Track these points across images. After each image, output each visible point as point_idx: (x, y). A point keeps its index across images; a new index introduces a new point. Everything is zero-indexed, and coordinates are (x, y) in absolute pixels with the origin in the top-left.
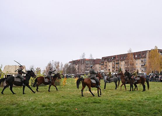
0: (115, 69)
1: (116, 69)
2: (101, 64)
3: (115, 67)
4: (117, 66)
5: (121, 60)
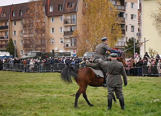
4: (4, 34)
5: (14, 19)
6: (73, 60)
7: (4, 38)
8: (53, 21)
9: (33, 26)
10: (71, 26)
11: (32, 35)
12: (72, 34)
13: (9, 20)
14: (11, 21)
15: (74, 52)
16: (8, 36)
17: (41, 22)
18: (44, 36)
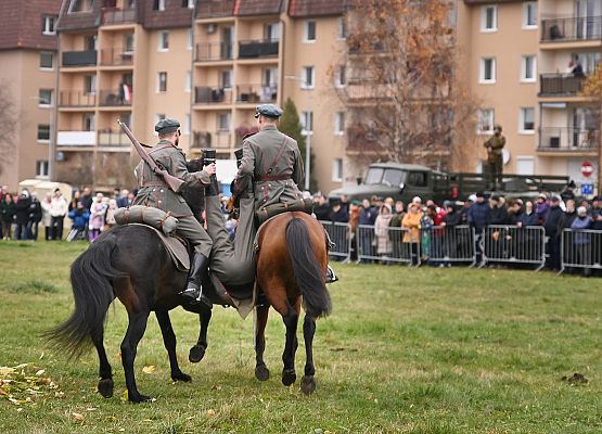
0: (223, 116)
1: (234, 123)
2: (64, 47)
3: (232, 93)
4: (256, 81)
5: (305, 13)
6: (582, 210)
7: (256, 99)
8: (489, 25)
9: (395, 47)
10: (575, 53)
11: (390, 90)
12: (580, 89)
13: (284, 17)
14: (295, 19)
15: (587, 174)
16: (276, 88)
17: (436, 29)
18: (445, 93)
